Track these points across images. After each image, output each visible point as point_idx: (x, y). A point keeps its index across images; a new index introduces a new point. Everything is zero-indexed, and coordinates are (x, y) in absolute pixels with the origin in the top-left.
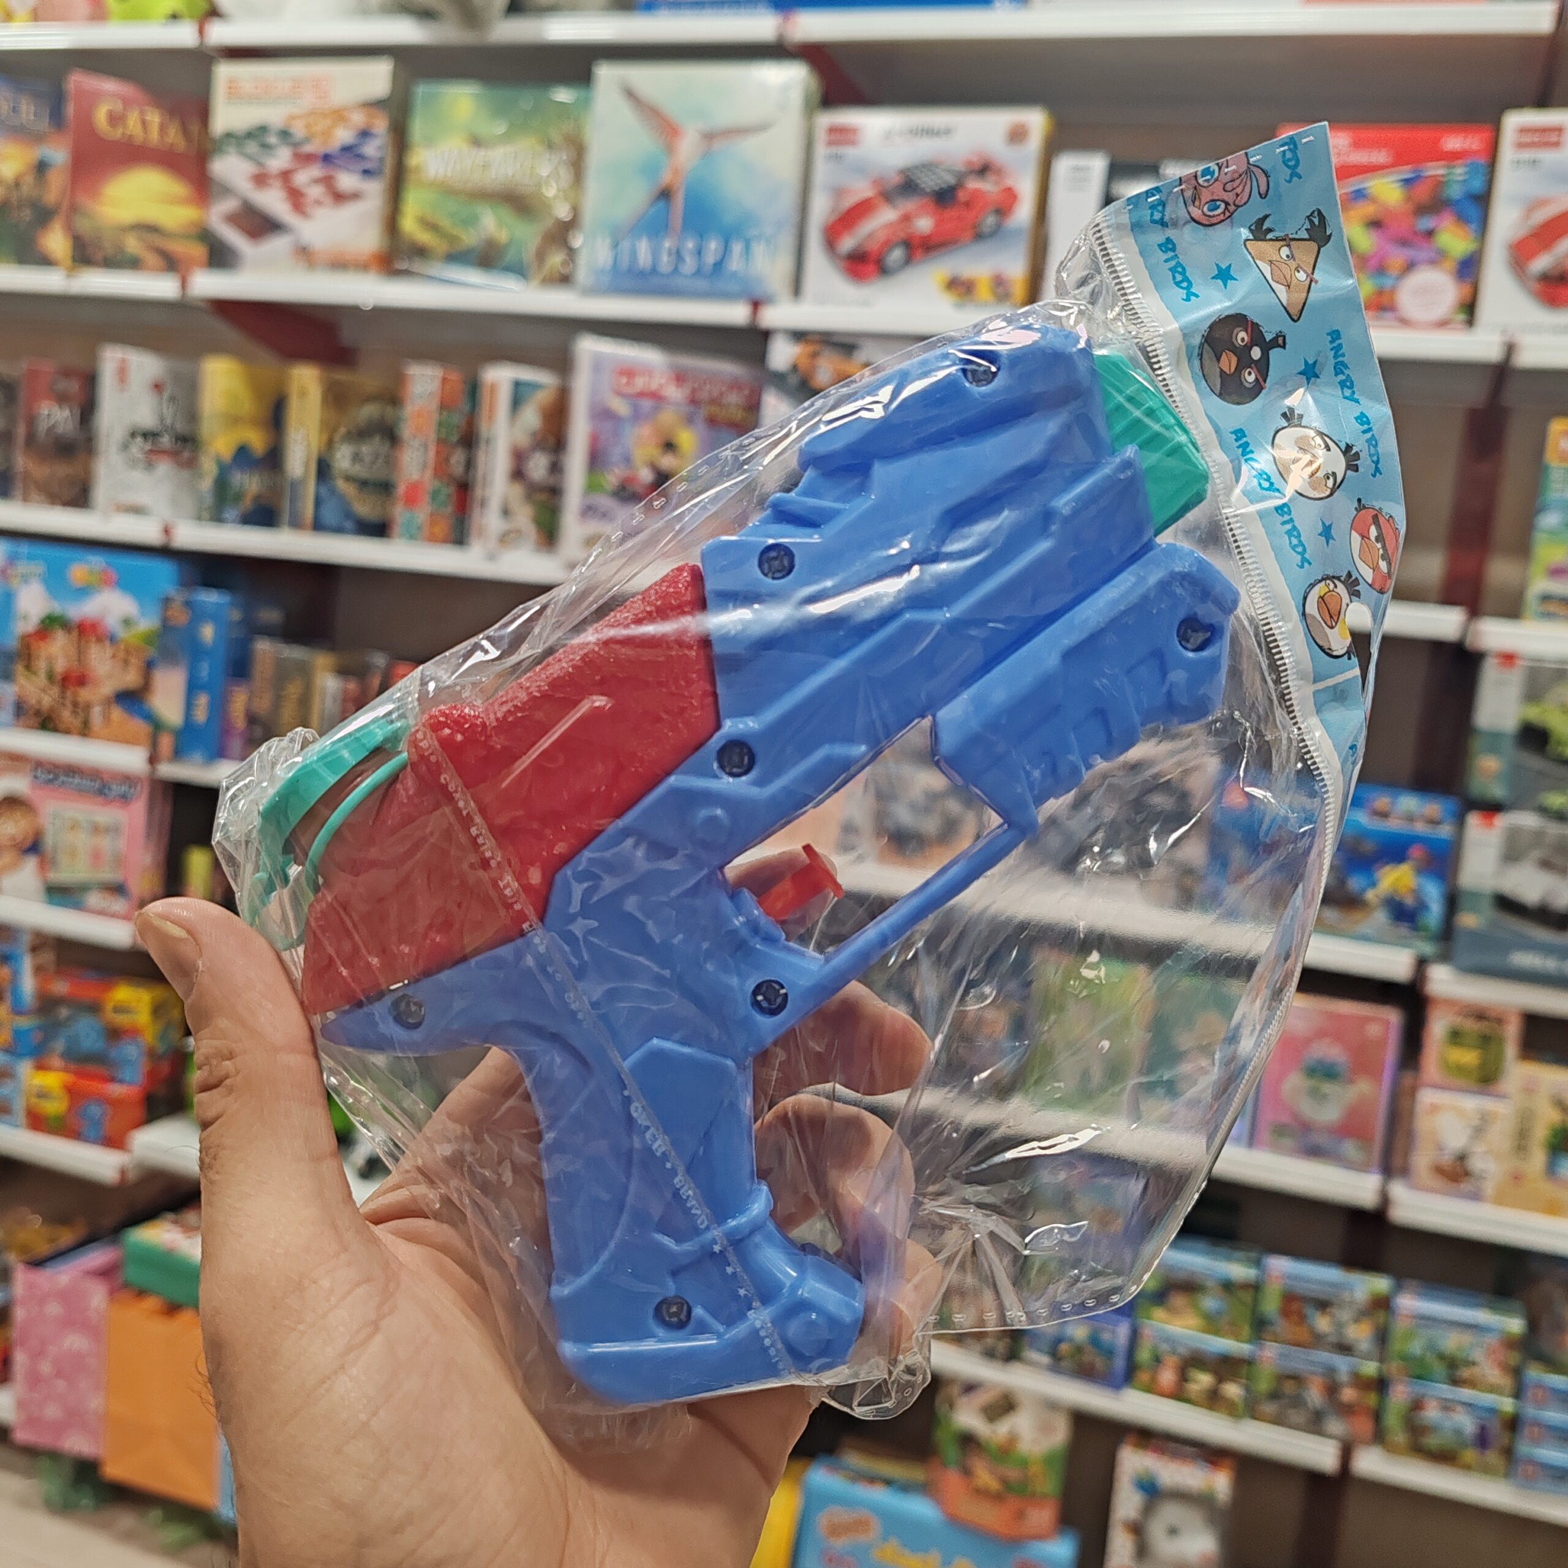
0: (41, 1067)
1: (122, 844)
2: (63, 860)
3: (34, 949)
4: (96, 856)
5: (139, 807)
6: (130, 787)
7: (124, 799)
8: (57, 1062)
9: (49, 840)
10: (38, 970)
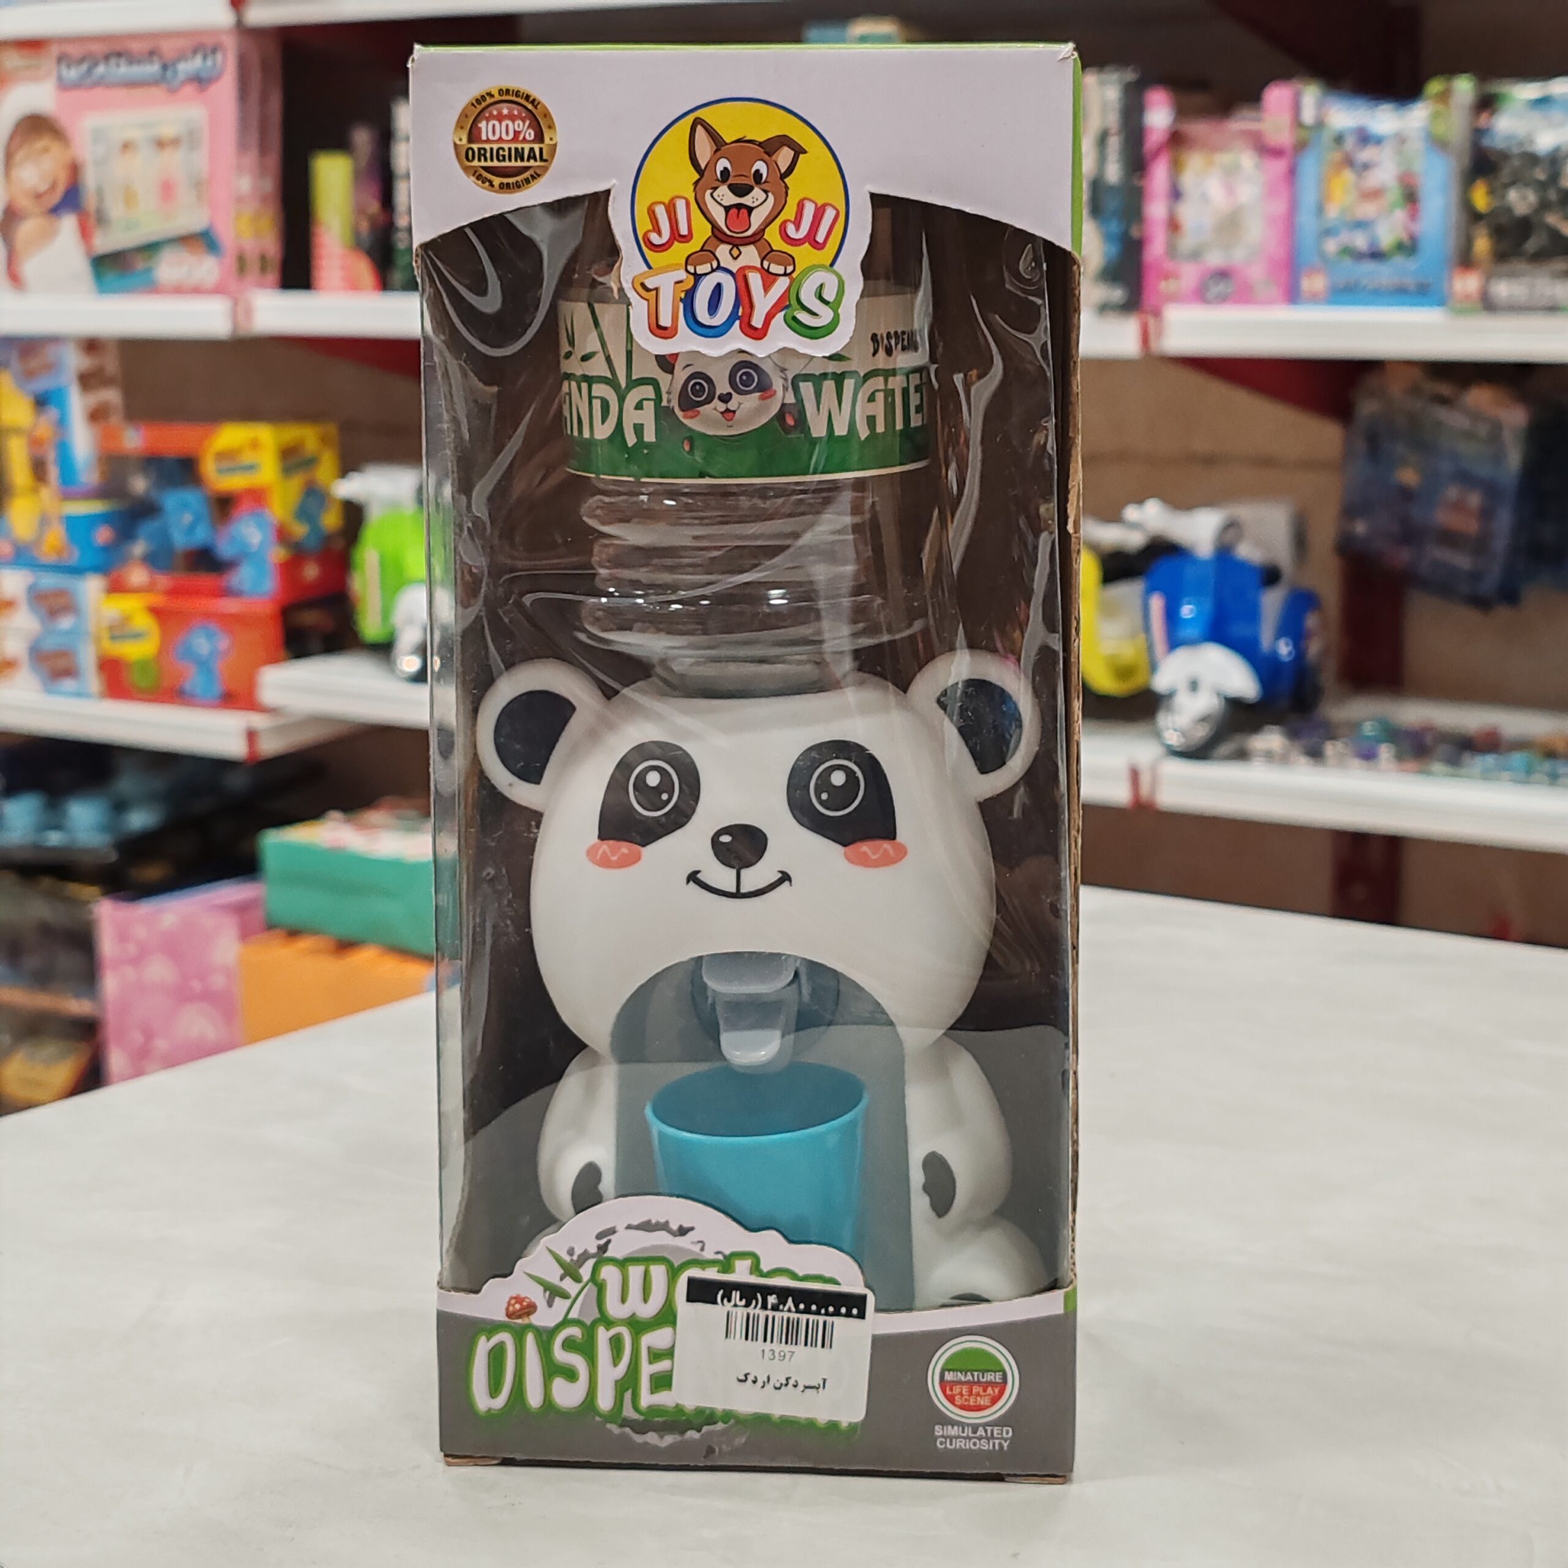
0: (117, 587)
1: (201, 161)
2: (115, 210)
3: (88, 381)
4: (167, 190)
5: (226, 89)
6: (205, 58)
7: (200, 81)
8: (138, 576)
9: (90, 180)
10: (96, 415)
